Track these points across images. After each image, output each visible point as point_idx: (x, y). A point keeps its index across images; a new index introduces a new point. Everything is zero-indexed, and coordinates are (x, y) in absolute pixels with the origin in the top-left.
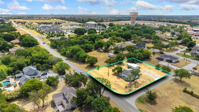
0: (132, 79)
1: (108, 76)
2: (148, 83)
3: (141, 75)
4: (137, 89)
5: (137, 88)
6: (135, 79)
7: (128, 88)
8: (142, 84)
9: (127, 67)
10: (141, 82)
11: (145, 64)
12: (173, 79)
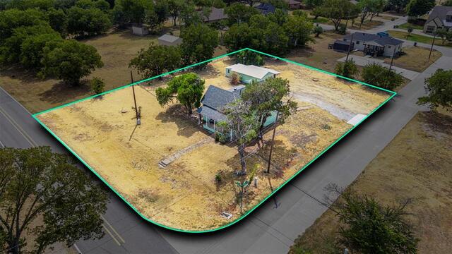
0: (250, 132)
1: (139, 124)
2: (325, 141)
3: (293, 105)
4: (278, 184)
5: (279, 175)
6: (262, 130)
7: (229, 186)
8: (299, 149)
9: (227, 81)
10: (293, 140)
11: (296, 64)
12: (419, 114)
